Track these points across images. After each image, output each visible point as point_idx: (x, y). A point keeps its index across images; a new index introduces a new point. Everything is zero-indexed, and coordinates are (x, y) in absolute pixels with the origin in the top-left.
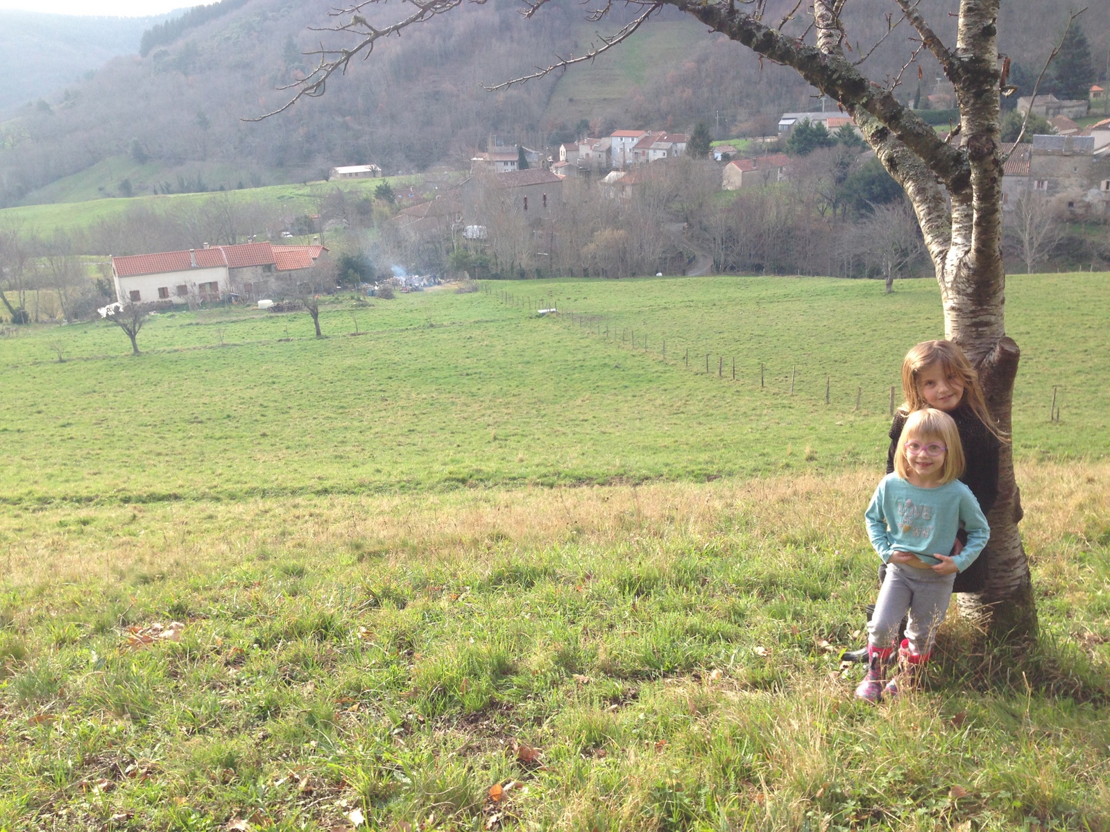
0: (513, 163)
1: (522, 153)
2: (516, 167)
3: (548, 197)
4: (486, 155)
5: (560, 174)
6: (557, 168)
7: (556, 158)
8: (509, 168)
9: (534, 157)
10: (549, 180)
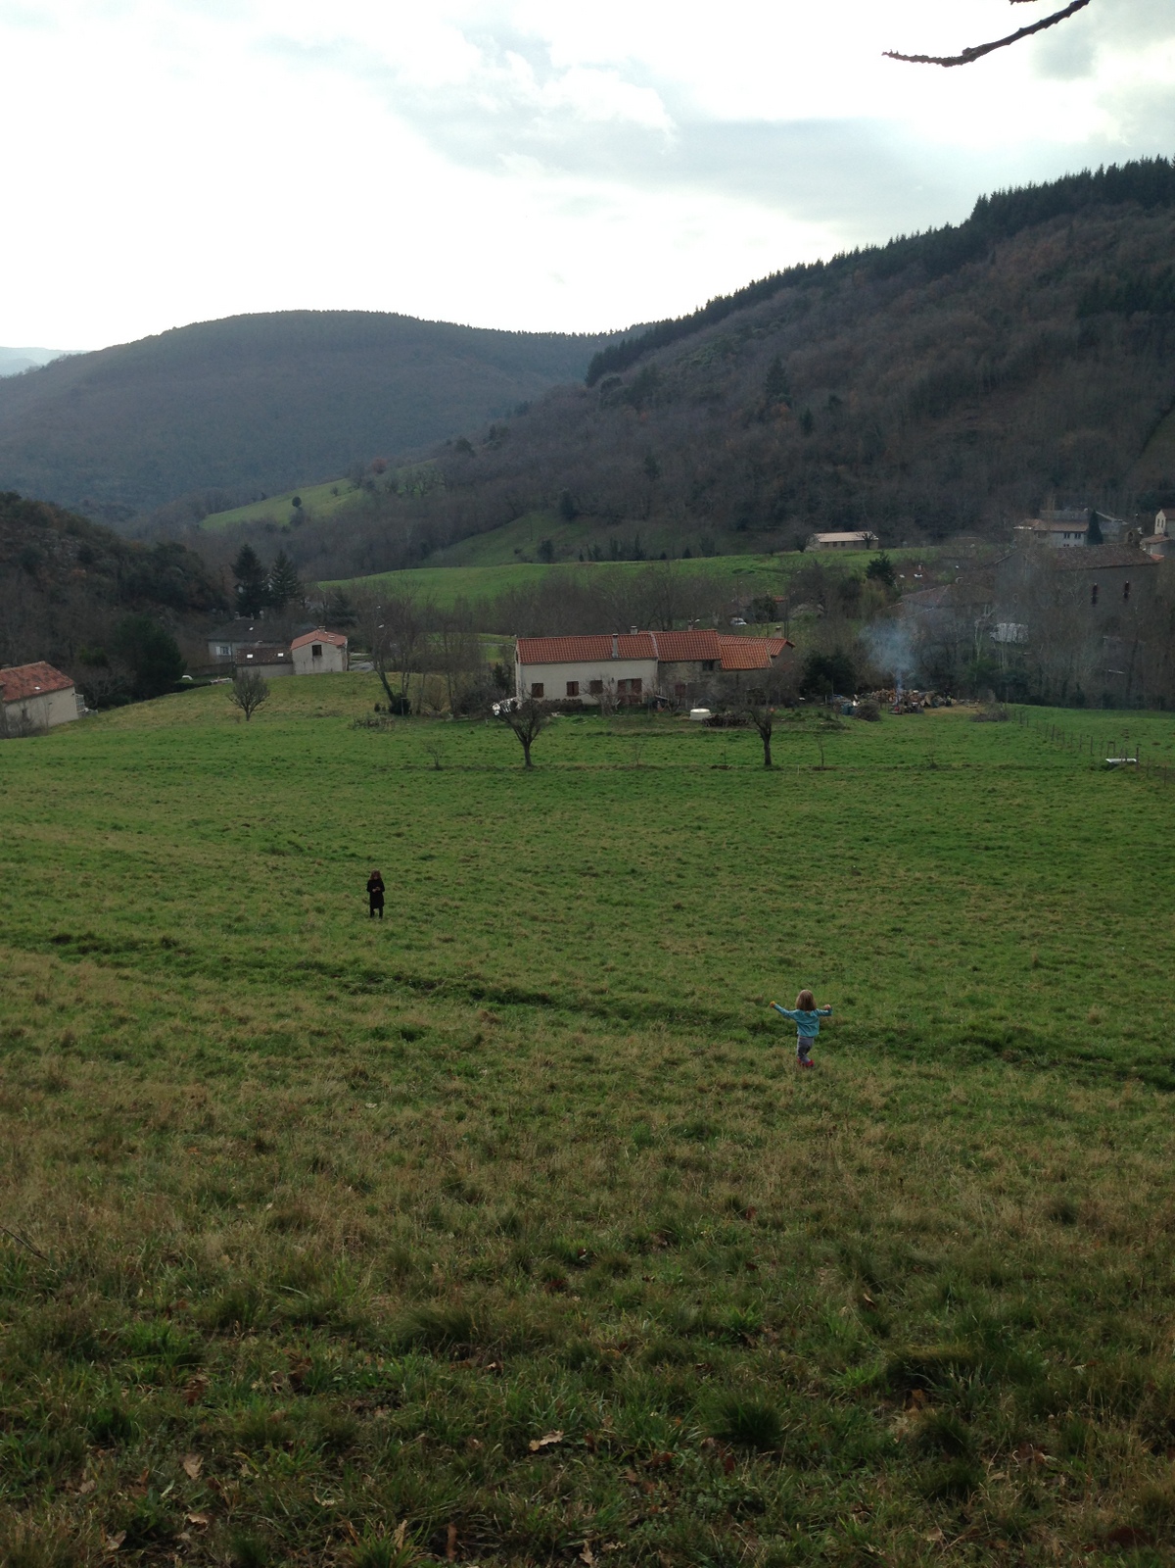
0: (1078, 535)
1: (1094, 522)
2: (1081, 541)
3: (1133, 586)
4: (1036, 522)
5: (1155, 553)
6: (1148, 544)
7: (1149, 530)
8: (1072, 542)
9: (1112, 526)
10: (1139, 562)
